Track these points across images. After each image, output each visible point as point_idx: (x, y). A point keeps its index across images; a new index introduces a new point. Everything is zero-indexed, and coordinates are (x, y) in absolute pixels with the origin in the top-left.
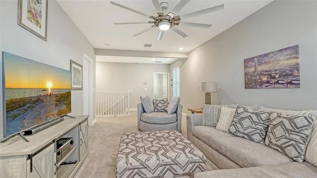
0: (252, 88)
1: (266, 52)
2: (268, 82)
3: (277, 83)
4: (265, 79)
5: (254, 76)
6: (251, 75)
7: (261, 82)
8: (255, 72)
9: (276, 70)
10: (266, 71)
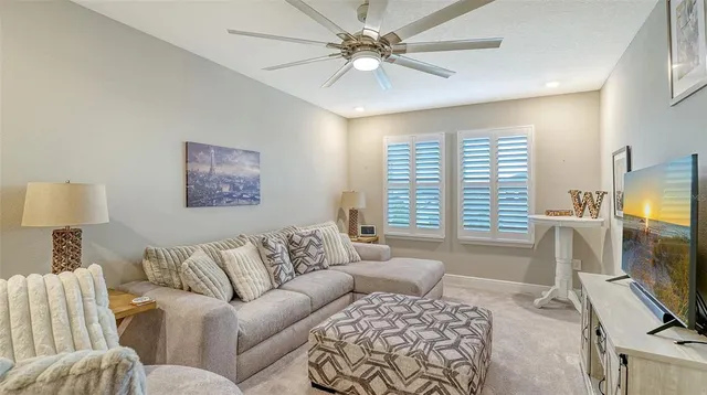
0: (203, 205)
1: (230, 146)
2: (230, 196)
3: (241, 197)
4: (226, 189)
5: (209, 182)
6: (201, 180)
7: (220, 194)
8: (210, 174)
9: (240, 178)
10: (229, 178)
